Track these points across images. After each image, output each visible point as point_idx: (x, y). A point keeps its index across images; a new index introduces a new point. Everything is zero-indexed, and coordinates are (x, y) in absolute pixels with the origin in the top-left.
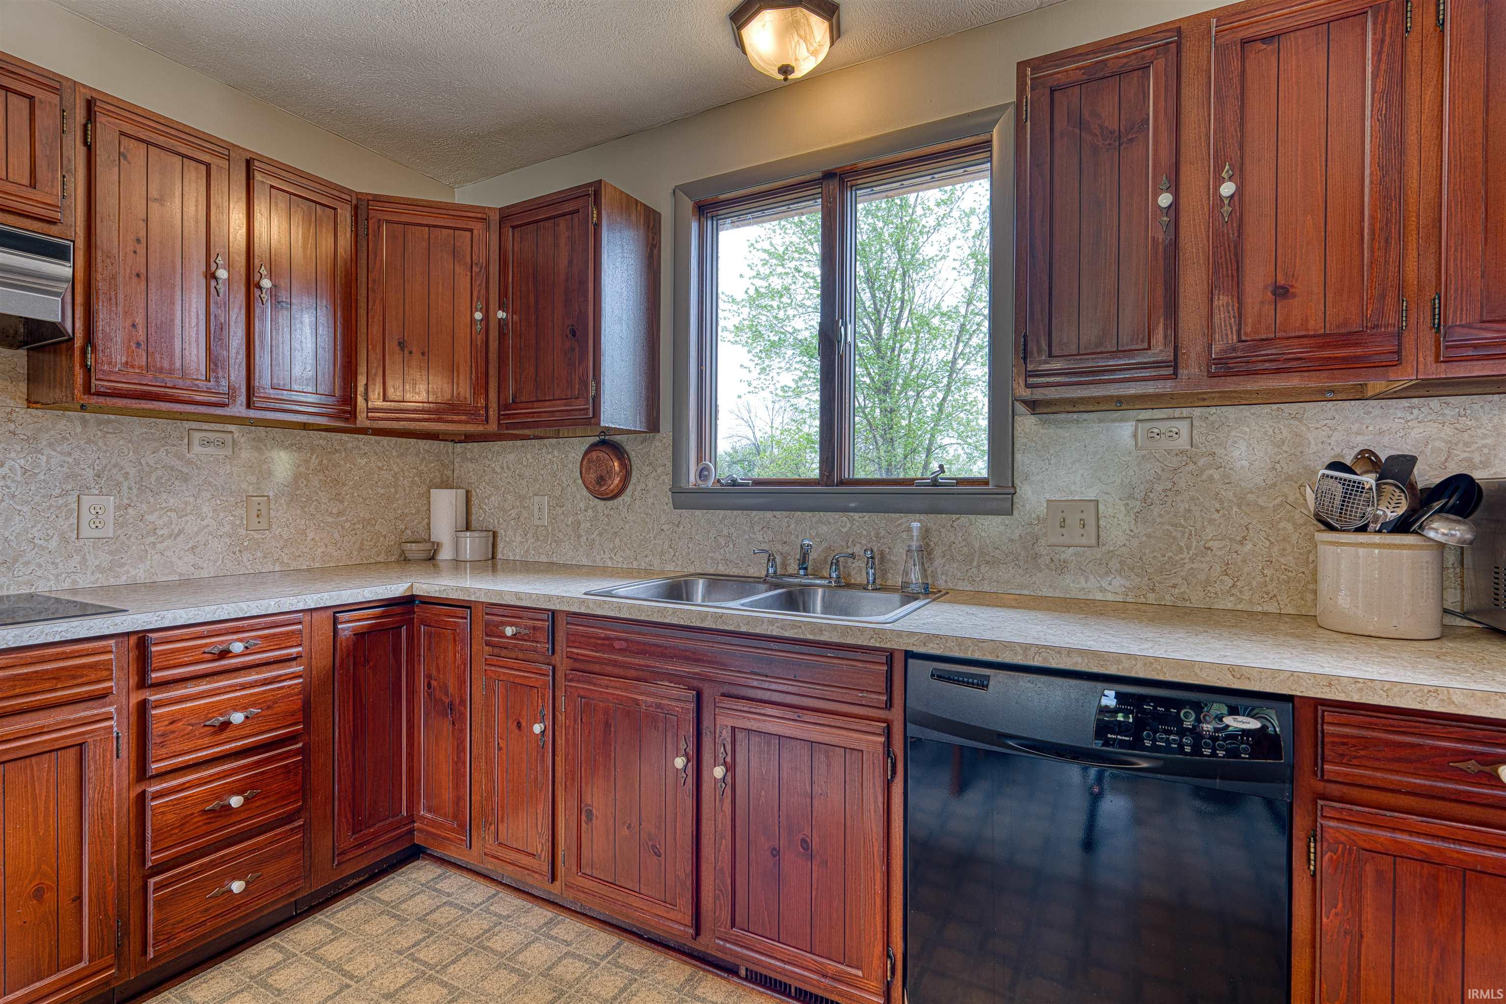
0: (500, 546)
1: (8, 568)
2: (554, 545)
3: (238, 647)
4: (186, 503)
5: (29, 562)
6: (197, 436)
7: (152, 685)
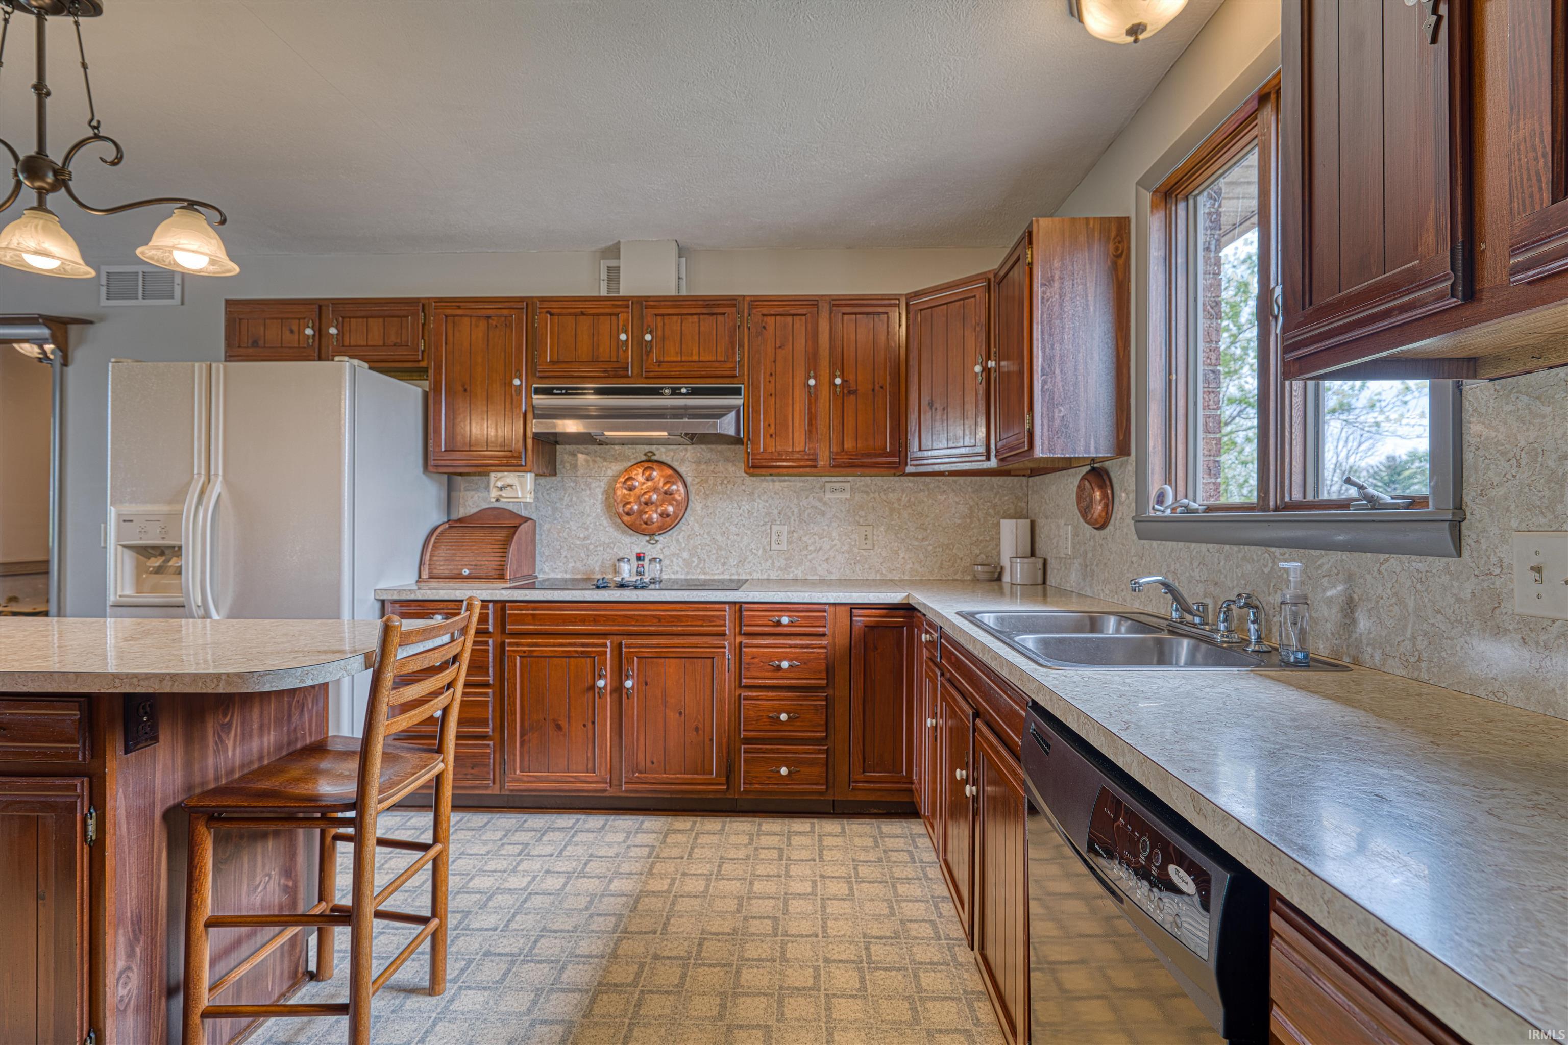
0: (1050, 572)
1: (742, 564)
3: (785, 620)
4: (824, 530)
5: (750, 562)
6: (828, 486)
7: (745, 634)
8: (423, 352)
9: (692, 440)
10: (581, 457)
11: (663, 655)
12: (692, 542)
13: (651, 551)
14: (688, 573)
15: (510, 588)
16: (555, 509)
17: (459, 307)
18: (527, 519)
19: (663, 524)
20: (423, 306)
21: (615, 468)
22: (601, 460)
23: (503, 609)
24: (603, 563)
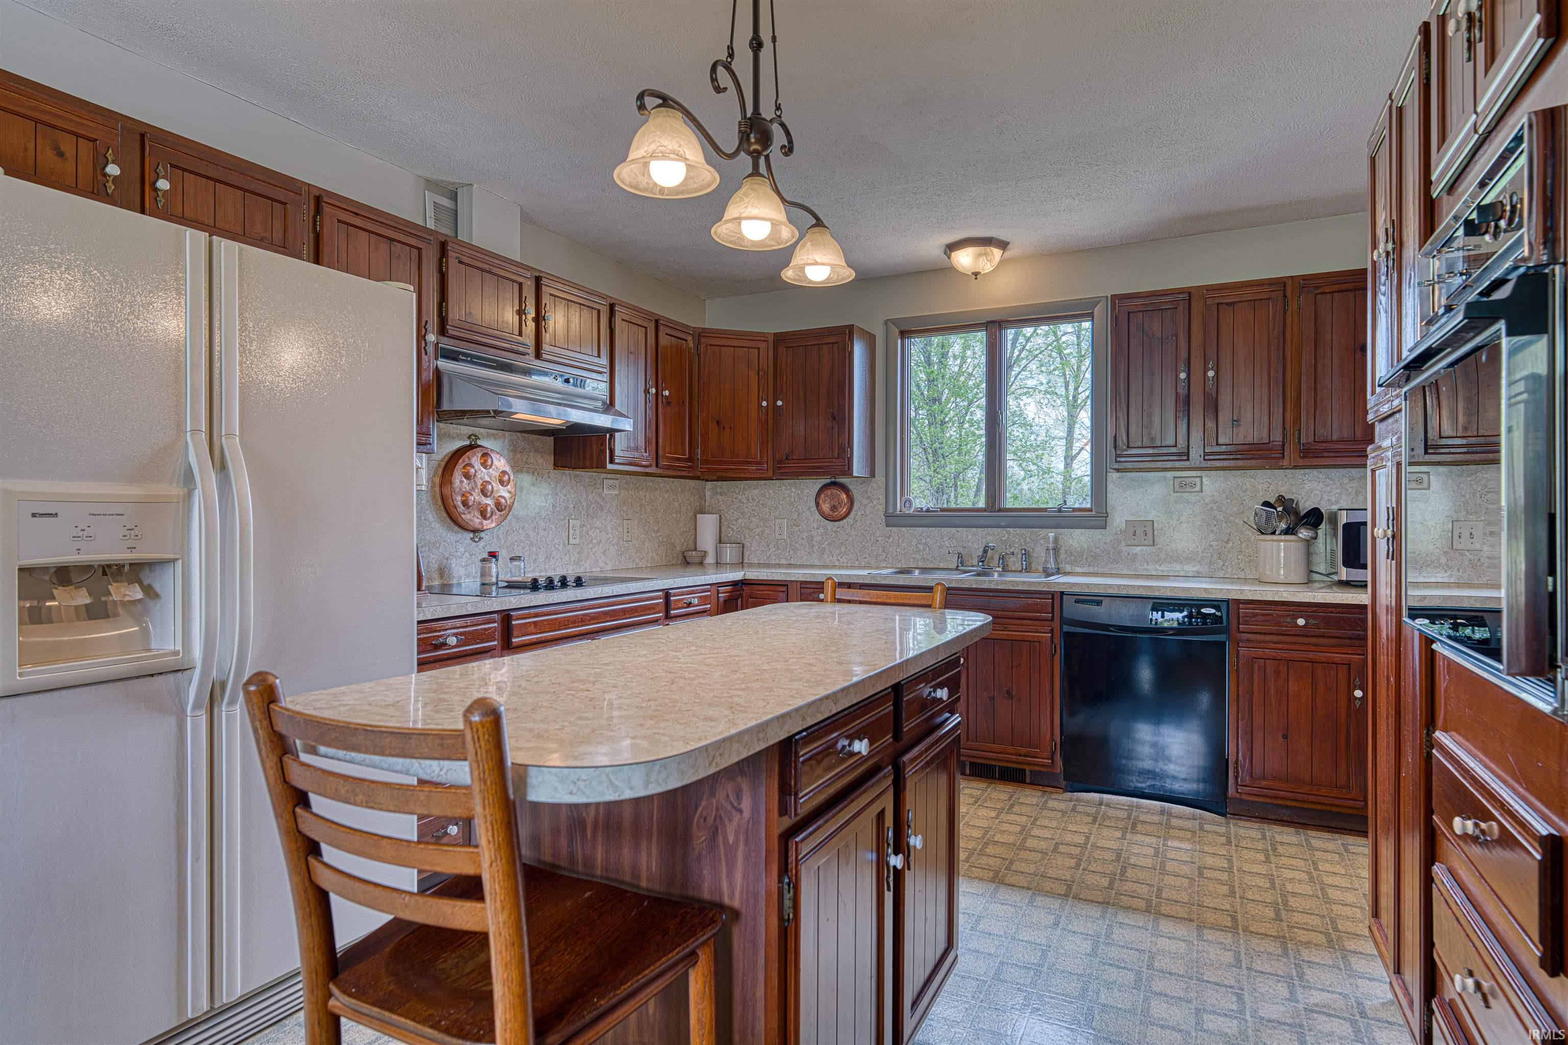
0: (746, 554)
2: (791, 552)
4: (602, 523)
6: (605, 482)
12: (510, 538)
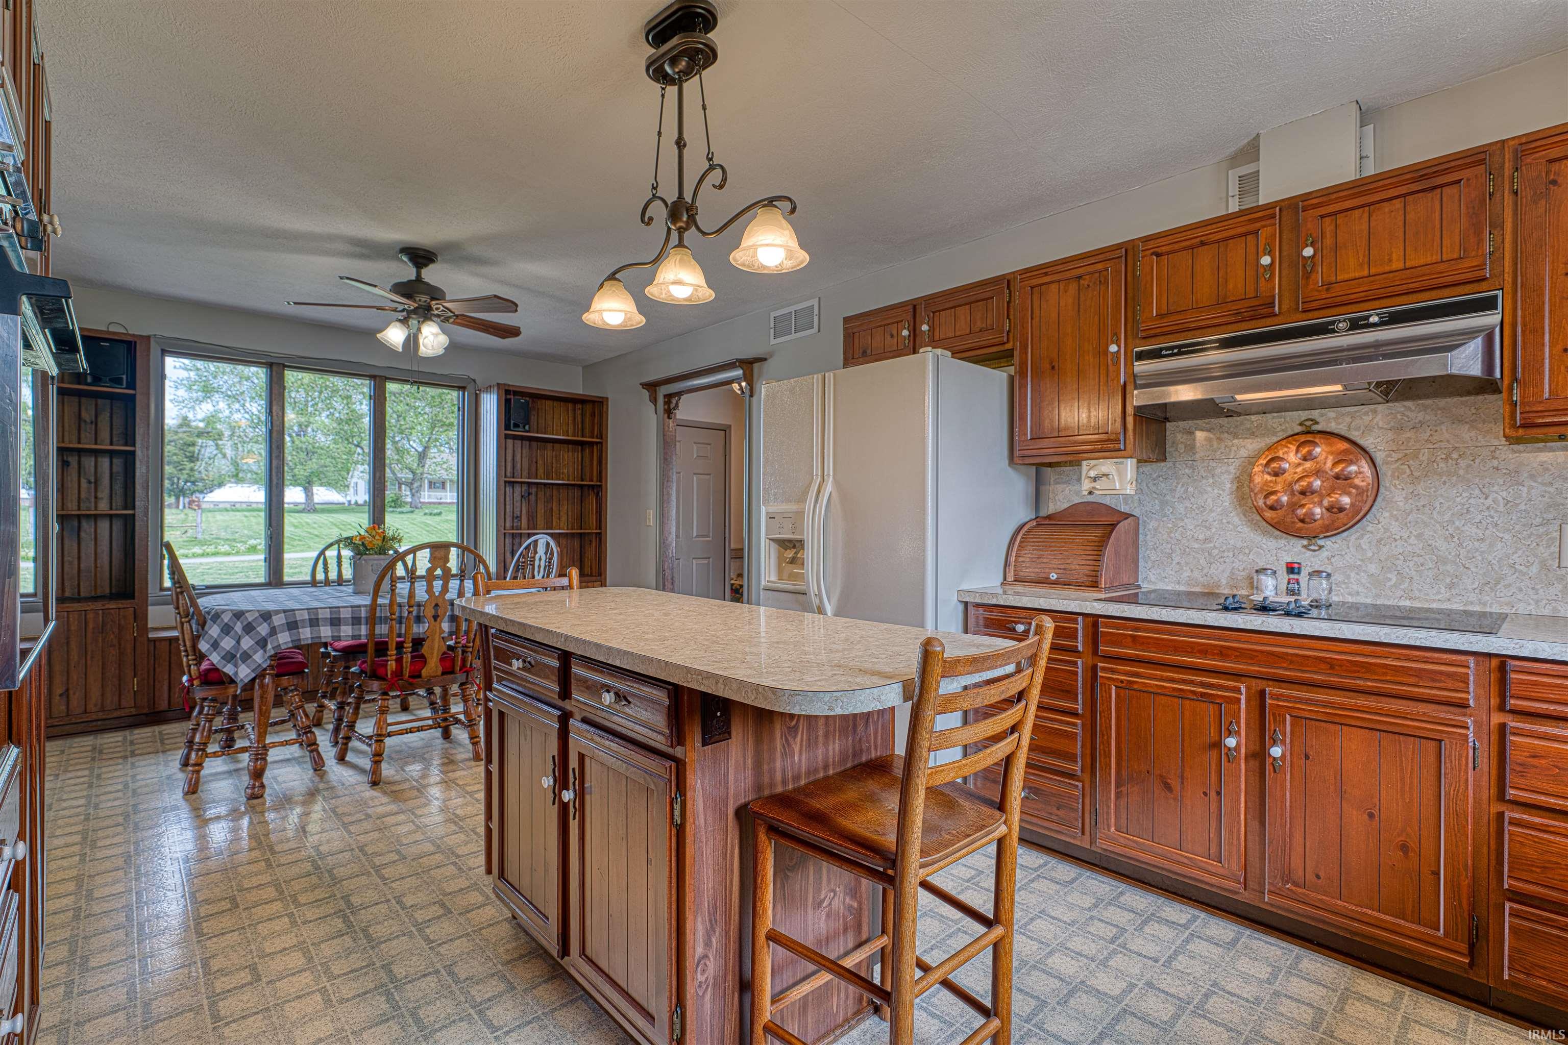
1: (1491, 588)
5: (1510, 585)
7: (1513, 712)
8: (1008, 332)
9: (1387, 395)
10: (1200, 435)
11: (1337, 720)
12: (1385, 549)
13: (1310, 561)
14: (1378, 596)
15: (1105, 600)
16: (1164, 504)
17: (1046, 274)
18: (1127, 516)
19: (1333, 522)
20: (1009, 281)
21: (1250, 446)
22: (1230, 437)
23: (1095, 625)
24: (1232, 573)
